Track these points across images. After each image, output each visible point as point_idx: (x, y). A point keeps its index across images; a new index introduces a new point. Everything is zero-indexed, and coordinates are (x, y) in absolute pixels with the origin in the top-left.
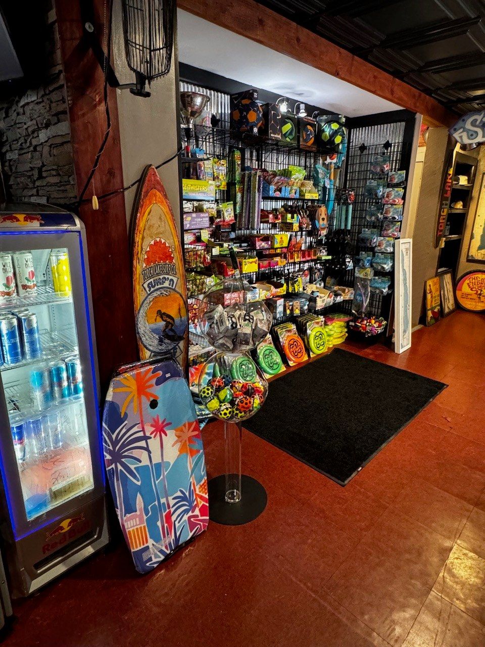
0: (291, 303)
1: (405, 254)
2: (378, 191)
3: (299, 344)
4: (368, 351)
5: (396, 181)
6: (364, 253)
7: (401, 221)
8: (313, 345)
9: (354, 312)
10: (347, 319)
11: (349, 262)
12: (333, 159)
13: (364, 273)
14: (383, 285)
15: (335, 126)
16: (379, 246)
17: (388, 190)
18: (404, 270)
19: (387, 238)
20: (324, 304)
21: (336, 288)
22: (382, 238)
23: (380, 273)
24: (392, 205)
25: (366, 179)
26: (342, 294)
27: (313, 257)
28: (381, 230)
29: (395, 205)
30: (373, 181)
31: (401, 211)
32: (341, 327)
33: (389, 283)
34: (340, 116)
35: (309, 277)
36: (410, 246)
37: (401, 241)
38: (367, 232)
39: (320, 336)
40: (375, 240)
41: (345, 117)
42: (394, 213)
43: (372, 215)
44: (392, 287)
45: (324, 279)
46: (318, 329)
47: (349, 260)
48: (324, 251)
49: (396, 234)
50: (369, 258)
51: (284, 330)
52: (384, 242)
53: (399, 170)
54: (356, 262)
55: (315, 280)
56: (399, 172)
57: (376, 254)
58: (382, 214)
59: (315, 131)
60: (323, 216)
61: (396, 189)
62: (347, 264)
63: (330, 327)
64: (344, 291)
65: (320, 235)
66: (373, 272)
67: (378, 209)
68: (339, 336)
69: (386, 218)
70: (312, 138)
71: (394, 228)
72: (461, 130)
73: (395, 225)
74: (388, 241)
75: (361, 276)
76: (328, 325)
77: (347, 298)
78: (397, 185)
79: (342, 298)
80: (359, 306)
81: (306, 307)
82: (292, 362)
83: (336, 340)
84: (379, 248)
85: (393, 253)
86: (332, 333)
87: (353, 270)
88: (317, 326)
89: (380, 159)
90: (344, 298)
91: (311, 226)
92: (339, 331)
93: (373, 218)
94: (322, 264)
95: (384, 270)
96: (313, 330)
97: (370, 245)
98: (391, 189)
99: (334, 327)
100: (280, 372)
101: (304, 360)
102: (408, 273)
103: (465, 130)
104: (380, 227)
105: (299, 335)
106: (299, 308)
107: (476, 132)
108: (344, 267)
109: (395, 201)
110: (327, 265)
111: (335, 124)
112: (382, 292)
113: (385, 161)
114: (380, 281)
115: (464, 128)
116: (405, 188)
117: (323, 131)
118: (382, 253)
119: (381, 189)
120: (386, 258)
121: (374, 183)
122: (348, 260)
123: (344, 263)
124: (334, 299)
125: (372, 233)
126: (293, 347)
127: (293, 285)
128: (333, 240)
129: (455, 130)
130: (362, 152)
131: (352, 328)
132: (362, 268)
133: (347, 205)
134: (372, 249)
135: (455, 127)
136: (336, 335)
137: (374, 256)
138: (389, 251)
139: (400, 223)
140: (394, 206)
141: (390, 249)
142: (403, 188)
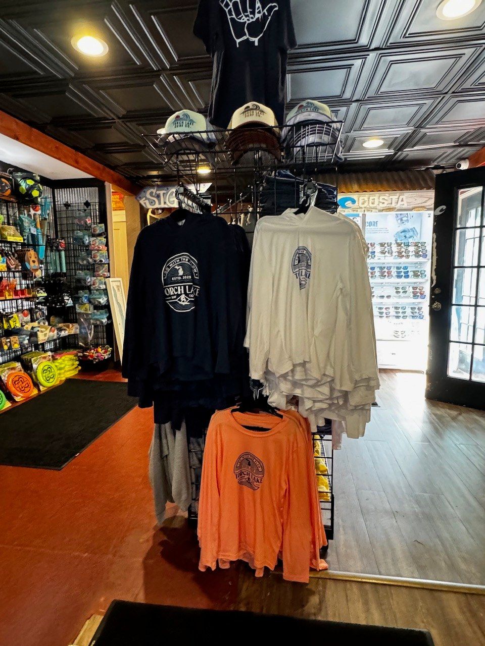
0: (8, 340)
1: (116, 290)
2: (85, 240)
3: (25, 380)
4: (100, 375)
5: (98, 232)
6: (82, 291)
7: (109, 264)
8: (41, 378)
9: (81, 344)
10: (75, 352)
11: (68, 300)
12: (37, 211)
13: (84, 308)
14: (102, 316)
15: (30, 182)
16: (94, 285)
17: (92, 239)
18: (118, 303)
19: (99, 278)
20: (47, 337)
21: (60, 325)
22: (95, 278)
23: (98, 307)
24: (98, 250)
25: (73, 230)
26: (67, 329)
27: (28, 296)
28: (94, 271)
29: (101, 250)
30: (79, 231)
31: (106, 256)
32: (71, 359)
33: (107, 315)
34: (34, 175)
35: (29, 316)
36: (120, 284)
37: (111, 279)
38: (81, 274)
39: (49, 369)
40: (89, 280)
41: (39, 176)
42: (101, 257)
43: (83, 260)
44: (110, 318)
45: (48, 319)
46: (45, 363)
47: (68, 298)
48: (42, 291)
49: (106, 274)
50: (86, 295)
51: (6, 368)
52: (97, 281)
53: (99, 223)
54: (76, 300)
55: (37, 319)
56: (100, 225)
57: (92, 291)
58: (91, 258)
59: (11, 185)
60: (33, 258)
61: (99, 238)
62: (67, 301)
63: (60, 361)
64: (68, 327)
65: (35, 277)
66: (92, 308)
67: (88, 254)
68: (71, 368)
69: (95, 261)
70: (8, 189)
71: (104, 269)
72: (144, 199)
73: (104, 267)
74: (100, 280)
75: (82, 311)
76: (57, 359)
77: (72, 332)
78: (100, 235)
79: (67, 332)
80: (85, 339)
81: (26, 342)
82: (19, 398)
83: (68, 373)
84: (94, 286)
85: (106, 289)
86: (62, 366)
87: (73, 307)
88: (44, 360)
89: (82, 214)
90: (68, 332)
91: (20, 267)
92: (71, 363)
93: (85, 262)
94: (43, 304)
95: (100, 304)
96: (40, 364)
97: (85, 284)
98: (95, 238)
99: (64, 361)
100: (3, 409)
101: (33, 394)
102: (122, 306)
103: (147, 199)
104: (92, 269)
105: (25, 371)
106: (18, 342)
107: (154, 201)
108: (63, 304)
109: (99, 247)
110: (48, 304)
111: (30, 180)
112: (102, 322)
113: (86, 216)
114: (99, 313)
115: (146, 197)
116: (107, 238)
117: (20, 185)
118: (97, 290)
119: (87, 238)
120: (100, 294)
121: (80, 234)
122: (66, 298)
123: (63, 301)
124: (58, 334)
125: (86, 275)
126: (18, 383)
127: (8, 321)
128: (49, 282)
129: (140, 198)
130: (67, 208)
131: (81, 358)
132: (82, 305)
133: (59, 251)
134: (89, 288)
135: (140, 196)
136: (67, 368)
137: (90, 293)
138: (102, 288)
139: (107, 265)
140: (100, 252)
141: (103, 287)
142: (105, 238)
